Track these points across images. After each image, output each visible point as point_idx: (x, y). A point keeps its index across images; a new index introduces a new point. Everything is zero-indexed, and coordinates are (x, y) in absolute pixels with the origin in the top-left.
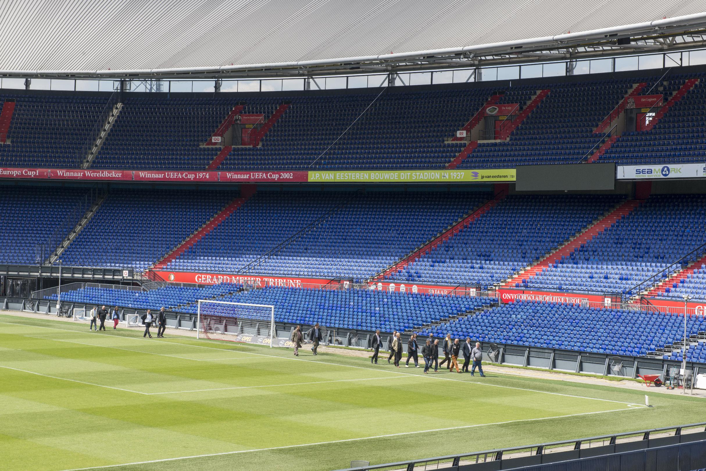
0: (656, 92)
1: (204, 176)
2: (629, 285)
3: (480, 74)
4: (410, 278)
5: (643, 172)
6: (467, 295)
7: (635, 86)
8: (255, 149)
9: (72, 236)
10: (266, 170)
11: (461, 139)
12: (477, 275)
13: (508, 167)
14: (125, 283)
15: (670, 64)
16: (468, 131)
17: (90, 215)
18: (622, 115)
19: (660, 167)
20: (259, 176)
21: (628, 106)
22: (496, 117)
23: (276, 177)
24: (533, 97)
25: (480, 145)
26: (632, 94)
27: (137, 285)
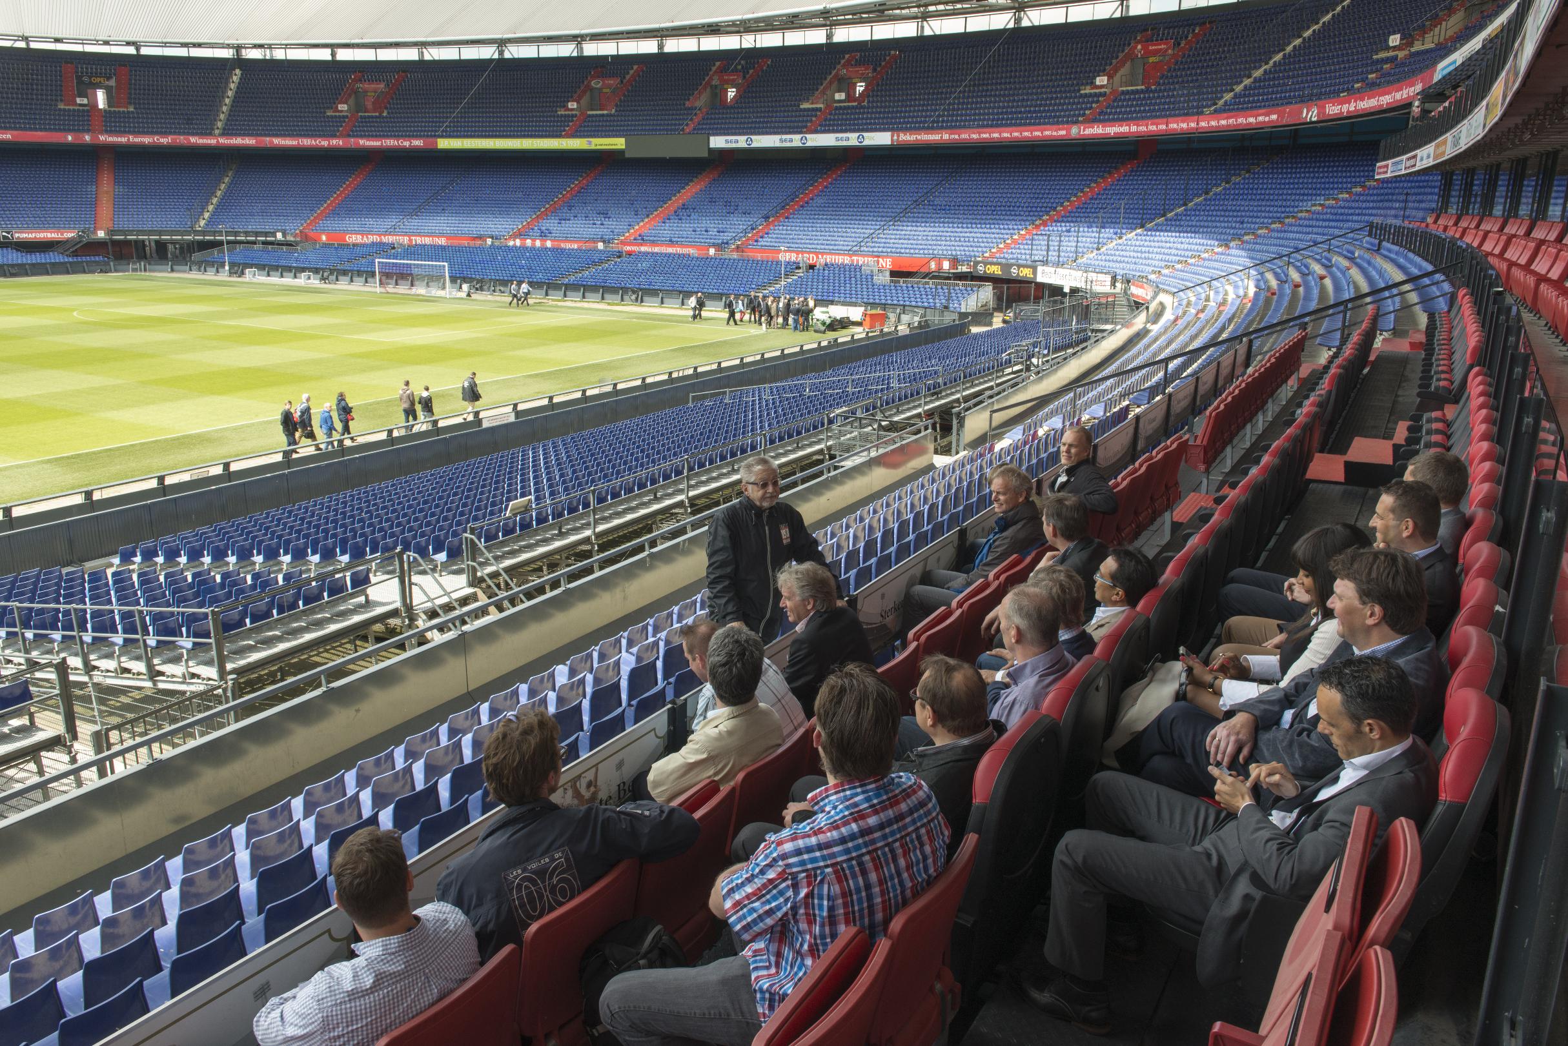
0: (735, 70)
1: (336, 142)
2: (726, 237)
3: (582, 49)
4: (543, 235)
5: (731, 141)
6: (596, 250)
7: (718, 64)
8: (380, 116)
9: (215, 200)
10: (397, 137)
11: (572, 110)
12: (600, 231)
13: (617, 136)
14: (280, 244)
15: (746, 45)
16: (578, 102)
17: (227, 180)
18: (708, 90)
19: (745, 138)
20: (391, 143)
21: (714, 83)
22: (600, 89)
23: (406, 144)
24: (631, 72)
25: (590, 116)
26: (715, 72)
27: (291, 245)
